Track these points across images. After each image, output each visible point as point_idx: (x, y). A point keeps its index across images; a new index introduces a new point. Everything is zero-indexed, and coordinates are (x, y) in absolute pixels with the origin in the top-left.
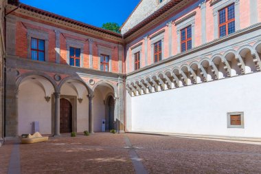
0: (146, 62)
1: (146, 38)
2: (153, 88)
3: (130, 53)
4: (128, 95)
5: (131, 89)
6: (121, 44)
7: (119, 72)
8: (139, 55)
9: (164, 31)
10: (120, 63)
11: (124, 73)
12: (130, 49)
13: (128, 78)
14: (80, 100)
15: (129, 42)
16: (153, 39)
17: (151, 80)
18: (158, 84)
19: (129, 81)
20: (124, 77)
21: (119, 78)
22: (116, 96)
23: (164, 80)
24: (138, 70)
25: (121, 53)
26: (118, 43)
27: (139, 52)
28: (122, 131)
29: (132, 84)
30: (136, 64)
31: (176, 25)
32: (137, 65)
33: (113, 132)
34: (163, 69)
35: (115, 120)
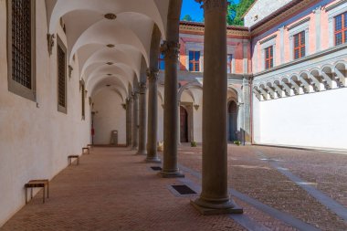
0: (282, 59)
1: (282, 29)
2: (292, 91)
3: (259, 49)
4: (255, 99)
5: (260, 92)
6: (247, 38)
7: (244, 72)
8: (272, 50)
9: (308, 19)
10: (245, 61)
11: (250, 74)
12: (258, 43)
13: (255, 79)
14: (197, 107)
15: (257, 35)
16: (292, 30)
17: (290, 81)
18: (299, 85)
19: (257, 82)
20: (251, 78)
21: (244, 80)
22: (240, 101)
23: (309, 81)
24: (270, 69)
25: (246, 49)
26: (243, 38)
27: (271, 47)
28: (248, 143)
29: (262, 86)
30: (267, 62)
31: (327, 11)
32: (269, 63)
33: (237, 144)
34: (307, 67)
35: (239, 129)
